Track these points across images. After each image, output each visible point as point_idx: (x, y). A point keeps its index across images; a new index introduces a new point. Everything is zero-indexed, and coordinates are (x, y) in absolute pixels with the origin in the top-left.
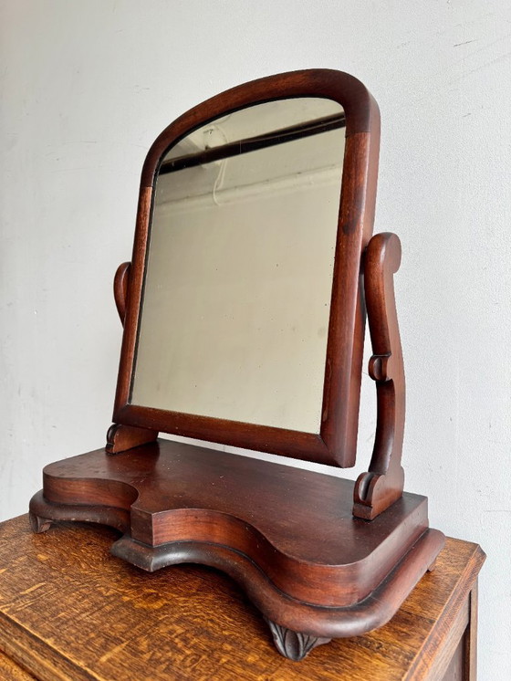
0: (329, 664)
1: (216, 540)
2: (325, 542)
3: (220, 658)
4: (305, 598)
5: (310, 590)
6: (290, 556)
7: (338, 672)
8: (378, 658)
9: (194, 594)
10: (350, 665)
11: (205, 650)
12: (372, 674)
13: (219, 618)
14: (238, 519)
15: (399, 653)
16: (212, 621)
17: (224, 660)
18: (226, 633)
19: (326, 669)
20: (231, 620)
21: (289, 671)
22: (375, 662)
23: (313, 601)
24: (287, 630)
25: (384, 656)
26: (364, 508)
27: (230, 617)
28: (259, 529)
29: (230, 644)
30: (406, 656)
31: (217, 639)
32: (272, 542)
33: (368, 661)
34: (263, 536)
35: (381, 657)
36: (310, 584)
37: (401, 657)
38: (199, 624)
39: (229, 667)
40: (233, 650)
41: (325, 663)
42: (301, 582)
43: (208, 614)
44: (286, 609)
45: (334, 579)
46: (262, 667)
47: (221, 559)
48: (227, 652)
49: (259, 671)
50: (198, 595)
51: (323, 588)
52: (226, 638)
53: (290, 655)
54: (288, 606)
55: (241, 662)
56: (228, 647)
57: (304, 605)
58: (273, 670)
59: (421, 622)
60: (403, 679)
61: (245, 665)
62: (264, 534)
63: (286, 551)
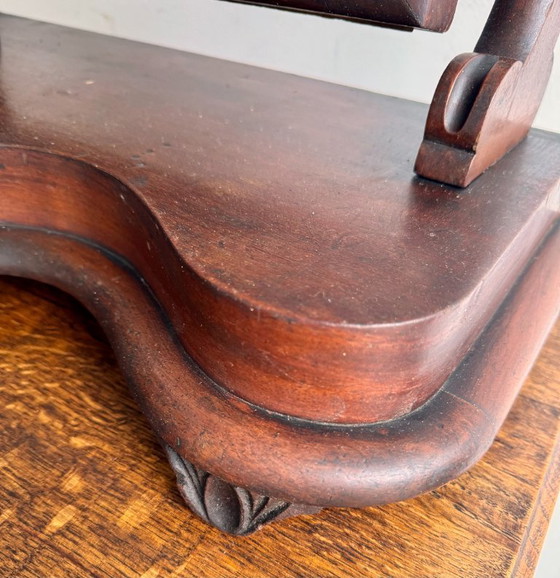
0: (325, 532)
1: (63, 224)
2: (335, 245)
3: (50, 515)
4: (265, 399)
5: (280, 383)
6: (224, 287)
7: (349, 556)
8: (444, 515)
9: (25, 340)
10: (378, 536)
11: (13, 494)
12: (434, 564)
13: (68, 402)
14: (101, 173)
15: (492, 499)
16: (50, 409)
17: (57, 523)
18: (78, 442)
19: (318, 549)
20: (97, 407)
21: (224, 557)
22: (439, 526)
23: (285, 408)
24: (207, 475)
25: (459, 506)
26: (451, 153)
27: (96, 399)
28: (148, 201)
29: (84, 473)
30: (510, 507)
31: (53, 460)
32: (175, 239)
33: (421, 522)
34: (154, 218)
35: (451, 510)
36: (281, 370)
37: (498, 509)
38: (17, 417)
39: (66, 545)
40: (87, 494)
41: (315, 529)
42: (255, 361)
43: (44, 392)
44: (209, 427)
45: (359, 362)
46: (150, 546)
47: (68, 269)
48: (70, 499)
49: (144, 557)
50: (34, 341)
51: (317, 381)
52: (76, 455)
53: (218, 520)
54: (215, 417)
55: (99, 530)
56: (74, 483)
57: (260, 415)
58: (182, 552)
59: (533, 413)
60: (508, 574)
61: (110, 538)
62: (159, 214)
63: (213, 270)
